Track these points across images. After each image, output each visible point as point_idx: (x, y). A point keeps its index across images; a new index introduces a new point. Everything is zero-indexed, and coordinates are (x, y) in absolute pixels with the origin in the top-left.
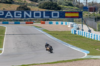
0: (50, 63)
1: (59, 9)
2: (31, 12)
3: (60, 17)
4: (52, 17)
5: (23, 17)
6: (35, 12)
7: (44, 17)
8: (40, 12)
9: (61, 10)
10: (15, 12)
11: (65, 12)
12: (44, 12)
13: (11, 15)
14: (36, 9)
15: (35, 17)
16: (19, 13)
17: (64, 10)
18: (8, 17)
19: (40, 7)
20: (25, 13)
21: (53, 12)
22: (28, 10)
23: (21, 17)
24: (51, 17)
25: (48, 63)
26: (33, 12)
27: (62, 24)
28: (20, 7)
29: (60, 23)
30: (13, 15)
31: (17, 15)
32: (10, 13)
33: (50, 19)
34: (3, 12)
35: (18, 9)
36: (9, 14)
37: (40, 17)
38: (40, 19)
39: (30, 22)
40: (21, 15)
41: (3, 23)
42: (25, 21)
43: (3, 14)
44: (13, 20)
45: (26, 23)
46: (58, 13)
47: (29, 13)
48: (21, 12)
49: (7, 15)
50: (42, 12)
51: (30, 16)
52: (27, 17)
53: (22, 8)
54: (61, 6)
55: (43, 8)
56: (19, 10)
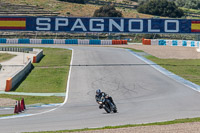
0: (160, 124)
1: (180, 14)
2: (122, 21)
3: (182, 30)
4: (166, 30)
5: (106, 29)
6: (130, 22)
7: (150, 30)
8: (142, 21)
9: (182, 18)
10: (91, 21)
11: (191, 21)
12: (150, 21)
13: (82, 26)
14: (132, 14)
15: (130, 30)
16: (100, 22)
17: (188, 18)
18: (76, 30)
19: (141, 11)
20: (112, 22)
21: (168, 21)
22: (117, 16)
23: (102, 29)
24: (162, 31)
25: (156, 124)
26: (126, 21)
27: (185, 44)
28: (101, 11)
29: (180, 42)
30: (87, 26)
31: (94, 27)
32: (81, 23)
33: (161, 35)
34: (67, 20)
35: (98, 14)
36: (79, 24)
37: (141, 30)
38: (140, 35)
39: (120, 41)
40: (102, 26)
41: (66, 43)
42: (110, 37)
43: (67, 24)
44: (87, 37)
45: (114, 43)
46: (177, 23)
47: (118, 22)
48: (102, 21)
49: (75, 26)
50: (145, 21)
51: (121, 28)
52: (115, 30)
53: (106, 11)
54: (183, 8)
55: (147, 13)
56: (100, 17)
